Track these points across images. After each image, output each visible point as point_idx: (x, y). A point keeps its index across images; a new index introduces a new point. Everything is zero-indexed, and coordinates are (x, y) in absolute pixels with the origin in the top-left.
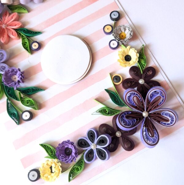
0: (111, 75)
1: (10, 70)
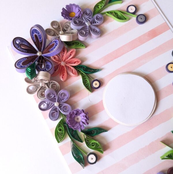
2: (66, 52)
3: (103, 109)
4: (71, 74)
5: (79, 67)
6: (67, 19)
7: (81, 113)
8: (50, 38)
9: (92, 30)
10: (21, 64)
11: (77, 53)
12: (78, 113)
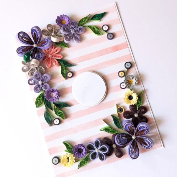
1: (51, 90)
2: (54, 48)
3: (71, 92)
4: (54, 64)
5: (61, 61)
9: (74, 37)
10: (21, 51)
12: (53, 91)
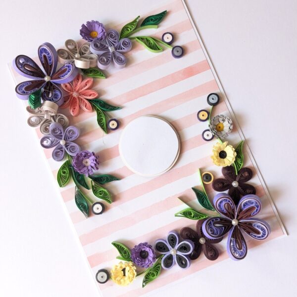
0: (201, 171)
1: (83, 154)
2: (80, 80)
3: (118, 154)
4: (84, 108)
5: (95, 101)
6: (86, 40)
7: (90, 156)
8: (62, 61)
9: (115, 58)
10: (23, 89)
11: (94, 83)
12: (87, 155)
